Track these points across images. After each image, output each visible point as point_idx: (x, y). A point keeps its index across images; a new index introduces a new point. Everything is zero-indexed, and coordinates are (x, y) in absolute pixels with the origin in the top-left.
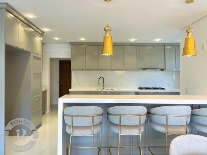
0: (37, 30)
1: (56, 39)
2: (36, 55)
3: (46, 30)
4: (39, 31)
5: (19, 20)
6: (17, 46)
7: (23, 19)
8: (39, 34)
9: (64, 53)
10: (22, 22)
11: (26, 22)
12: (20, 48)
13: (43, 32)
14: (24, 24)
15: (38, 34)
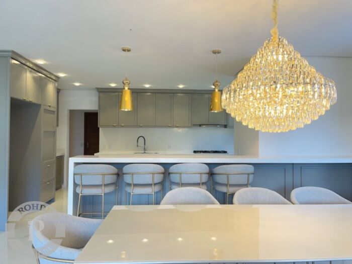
0: (49, 76)
1: (77, 84)
2: (48, 108)
3: (61, 75)
4: (52, 77)
5: (26, 67)
6: (24, 98)
7: (31, 65)
8: (53, 81)
9: (88, 103)
10: (30, 69)
11: (35, 68)
12: (27, 100)
13: (58, 77)
14: (33, 71)
15: (51, 80)
